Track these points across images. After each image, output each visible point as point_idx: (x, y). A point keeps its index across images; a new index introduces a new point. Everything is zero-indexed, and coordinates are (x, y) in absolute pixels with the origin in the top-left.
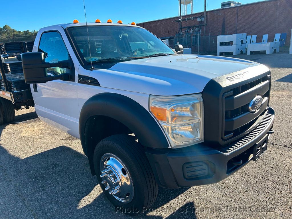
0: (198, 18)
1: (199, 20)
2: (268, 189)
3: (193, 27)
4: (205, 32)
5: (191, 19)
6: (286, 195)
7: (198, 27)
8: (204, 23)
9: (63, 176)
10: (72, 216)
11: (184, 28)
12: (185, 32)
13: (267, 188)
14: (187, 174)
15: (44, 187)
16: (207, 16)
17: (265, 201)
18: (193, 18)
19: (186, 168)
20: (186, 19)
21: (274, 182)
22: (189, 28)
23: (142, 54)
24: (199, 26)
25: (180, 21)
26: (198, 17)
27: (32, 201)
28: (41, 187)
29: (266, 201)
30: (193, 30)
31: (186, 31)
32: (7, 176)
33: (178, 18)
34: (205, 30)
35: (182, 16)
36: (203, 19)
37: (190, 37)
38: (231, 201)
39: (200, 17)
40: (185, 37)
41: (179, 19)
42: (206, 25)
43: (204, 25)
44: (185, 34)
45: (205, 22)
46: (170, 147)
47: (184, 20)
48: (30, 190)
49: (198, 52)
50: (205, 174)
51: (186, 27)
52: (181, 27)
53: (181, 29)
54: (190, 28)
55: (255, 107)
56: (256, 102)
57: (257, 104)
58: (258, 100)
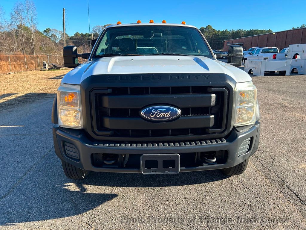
19: (66, 146)
55: (152, 115)
56: (154, 111)
57: (156, 113)
58: (159, 109)
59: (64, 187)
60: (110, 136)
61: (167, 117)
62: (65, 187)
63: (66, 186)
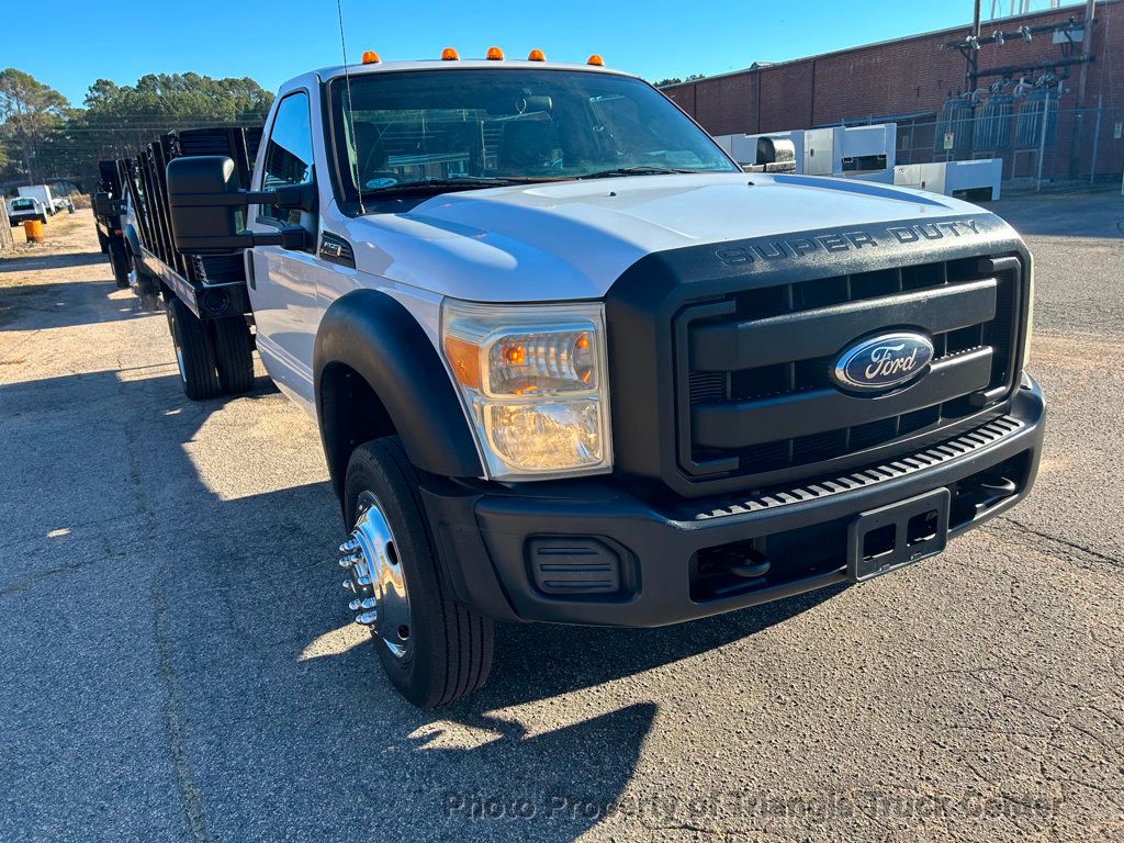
0: (1052, 29)
1: (1059, 38)
2: (965, 714)
3: (1029, 70)
4: (1082, 91)
5: (1020, 35)
6: (1026, 748)
7: (1051, 68)
8: (1080, 51)
9: (294, 565)
10: (258, 676)
11: (987, 73)
12: (987, 91)
13: (961, 713)
14: (542, 577)
15: (229, 586)
16: (1096, 21)
17: (917, 753)
18: (1033, 32)
19: (540, 553)
20: (997, 36)
21: (1005, 696)
22: (1011, 73)
23: (566, 169)
24: (1054, 66)
25: (969, 46)
26: (1056, 26)
27: (177, 617)
28: (221, 585)
29: (922, 752)
30: (1025, 81)
31: (996, 86)
32: (153, 541)
33: (968, 30)
34: (1083, 82)
35: (983, 26)
36: (1077, 36)
37: (1011, 110)
38: (787, 726)
39: (1063, 27)
40: (988, 113)
41: (968, 39)
42: (1092, 59)
43: (1080, 62)
44: (986, 102)
45: (1087, 49)
46: (486, 478)
47: (991, 40)
48: (189, 588)
49: (1037, 175)
50: (609, 586)
51: (996, 72)
52: (976, 69)
53: (974, 77)
54: (1015, 76)
55: (871, 372)
56: (876, 356)
57: (882, 361)
58: (888, 348)
59: (425, 747)
60: (733, 474)
61: (908, 372)
62: (430, 745)
63: (423, 740)
